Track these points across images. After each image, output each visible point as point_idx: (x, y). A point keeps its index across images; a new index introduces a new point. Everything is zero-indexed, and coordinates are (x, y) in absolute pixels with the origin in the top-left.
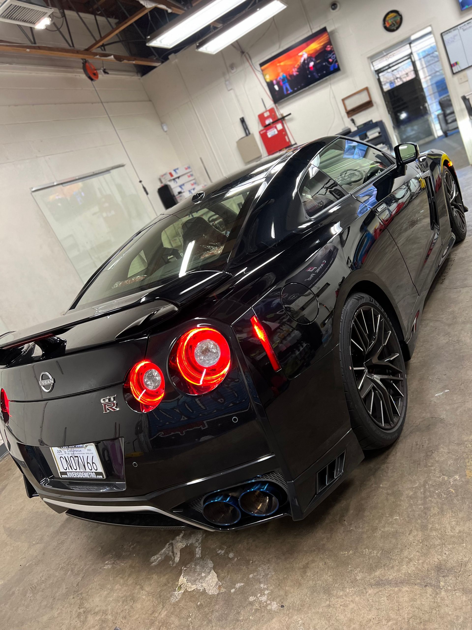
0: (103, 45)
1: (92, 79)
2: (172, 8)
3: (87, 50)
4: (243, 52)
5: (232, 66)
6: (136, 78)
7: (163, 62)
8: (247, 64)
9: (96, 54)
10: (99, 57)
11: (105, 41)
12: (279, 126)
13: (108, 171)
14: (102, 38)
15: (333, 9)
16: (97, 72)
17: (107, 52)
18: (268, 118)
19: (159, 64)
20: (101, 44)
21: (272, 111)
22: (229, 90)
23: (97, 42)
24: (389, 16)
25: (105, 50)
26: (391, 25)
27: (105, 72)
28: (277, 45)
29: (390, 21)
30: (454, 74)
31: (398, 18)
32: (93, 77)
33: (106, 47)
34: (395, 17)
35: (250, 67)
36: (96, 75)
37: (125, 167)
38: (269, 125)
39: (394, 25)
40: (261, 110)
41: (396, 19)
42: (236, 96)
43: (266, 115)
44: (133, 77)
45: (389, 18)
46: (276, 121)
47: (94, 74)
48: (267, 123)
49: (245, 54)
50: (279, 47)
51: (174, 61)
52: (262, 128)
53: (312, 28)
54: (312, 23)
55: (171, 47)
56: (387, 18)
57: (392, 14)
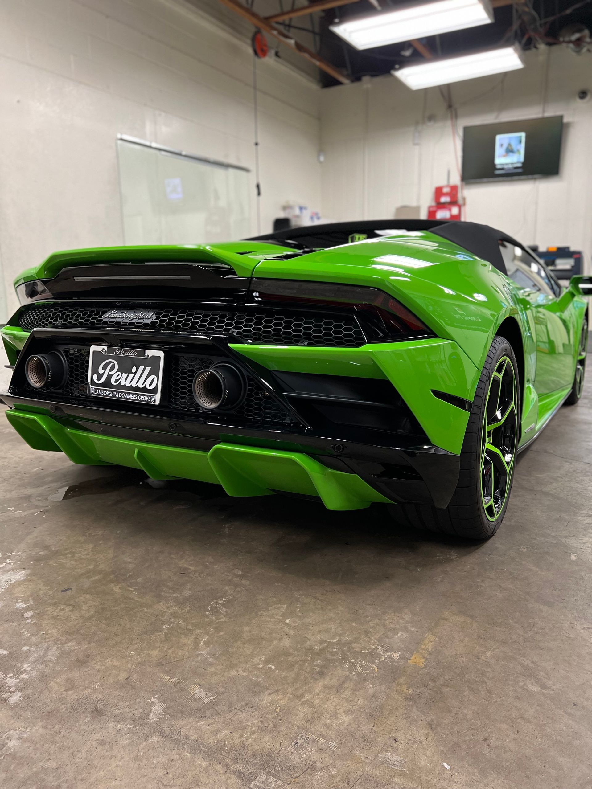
0: (289, 26)
3: (266, 18)
4: (450, 106)
5: (432, 118)
6: (314, 87)
7: (352, 81)
8: (449, 123)
9: (274, 29)
10: (277, 34)
12: (455, 211)
13: (225, 166)
15: (581, 98)
16: (266, 50)
17: (290, 34)
18: (446, 194)
19: (348, 82)
21: (454, 189)
23: (282, 14)
27: (277, 54)
32: (259, 52)
35: (451, 128)
36: (264, 52)
37: (249, 173)
38: (444, 203)
40: (441, 182)
42: (420, 155)
43: (445, 190)
44: (312, 84)
46: (454, 202)
47: (262, 50)
48: (442, 201)
49: (451, 109)
50: (497, 117)
51: (367, 85)
52: (434, 204)
53: (545, 110)
54: (548, 105)
55: (360, 49)
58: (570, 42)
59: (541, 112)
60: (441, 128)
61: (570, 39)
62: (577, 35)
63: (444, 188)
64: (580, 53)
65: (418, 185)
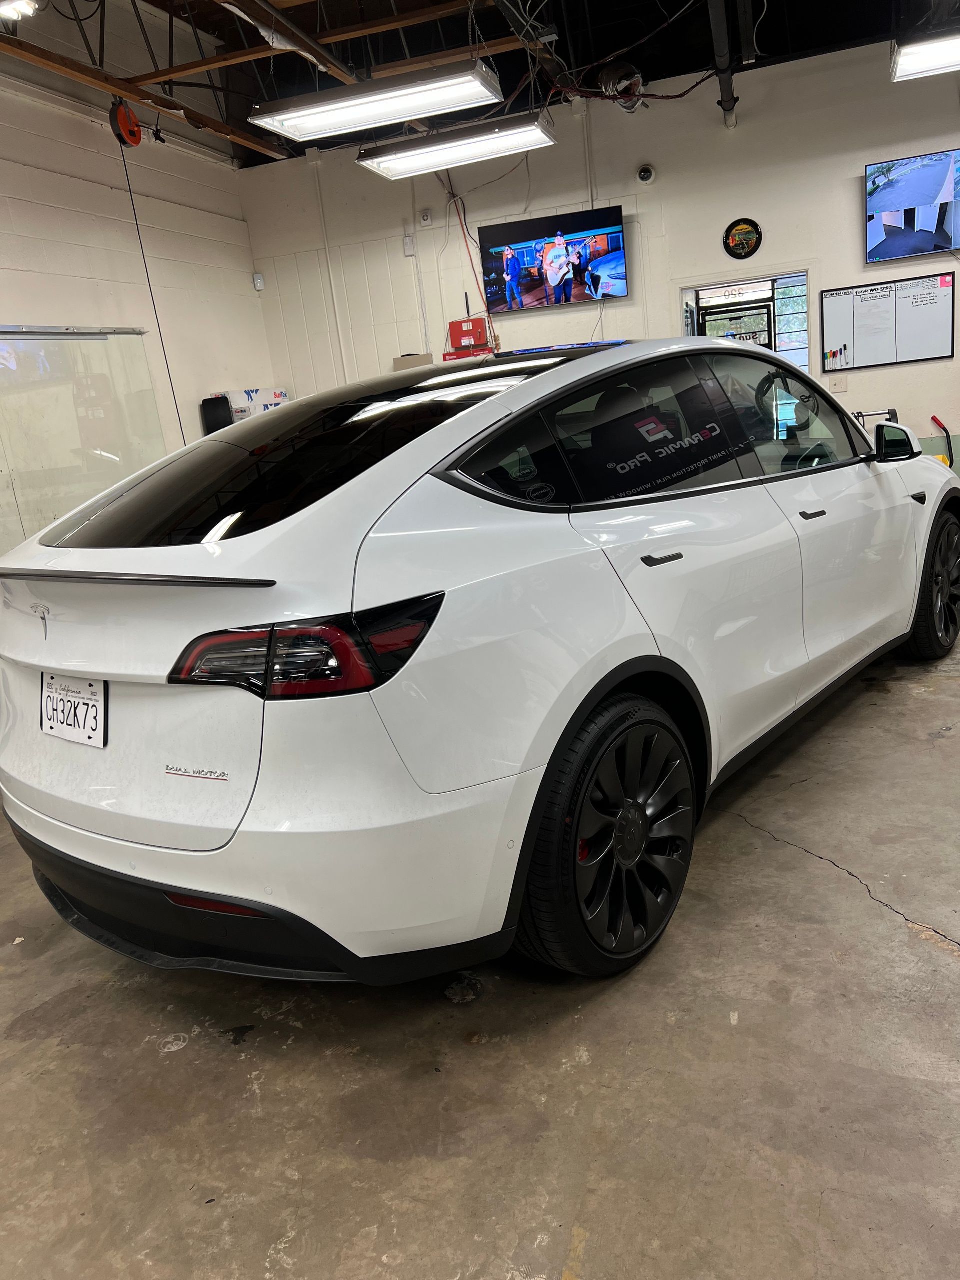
0: (171, 83)
1: (123, 141)
2: (329, 65)
3: (129, 81)
4: (453, 195)
5: (426, 214)
6: (228, 168)
7: (291, 156)
8: (455, 220)
9: (148, 96)
10: (153, 104)
11: (175, 77)
13: (102, 334)
14: (172, 69)
15: (643, 179)
16: (140, 131)
17: (173, 100)
18: (467, 334)
19: (285, 157)
20: (166, 78)
21: (478, 324)
22: (407, 256)
23: (158, 73)
24: (739, 228)
25: (171, 93)
26: (737, 245)
27: (157, 136)
28: (523, 206)
29: (736, 239)
30: (825, 371)
31: (754, 238)
32: (126, 138)
33: (175, 89)
34: (749, 232)
35: (460, 227)
36: (135, 137)
37: (144, 336)
38: (467, 347)
39: (744, 248)
40: (460, 315)
41: (750, 237)
42: (418, 272)
43: (466, 327)
44: (222, 164)
45: (737, 230)
46: (482, 346)
47: (133, 134)
48: (463, 344)
49: (456, 199)
50: (525, 210)
51: (315, 163)
52: (452, 351)
53: (594, 199)
54: (597, 190)
55: (302, 140)
56: (735, 230)
57: (746, 226)
59: (589, 202)
60: (444, 229)
61: (617, 90)
62: (625, 84)
63: (463, 325)
64: (633, 110)
65: (422, 320)
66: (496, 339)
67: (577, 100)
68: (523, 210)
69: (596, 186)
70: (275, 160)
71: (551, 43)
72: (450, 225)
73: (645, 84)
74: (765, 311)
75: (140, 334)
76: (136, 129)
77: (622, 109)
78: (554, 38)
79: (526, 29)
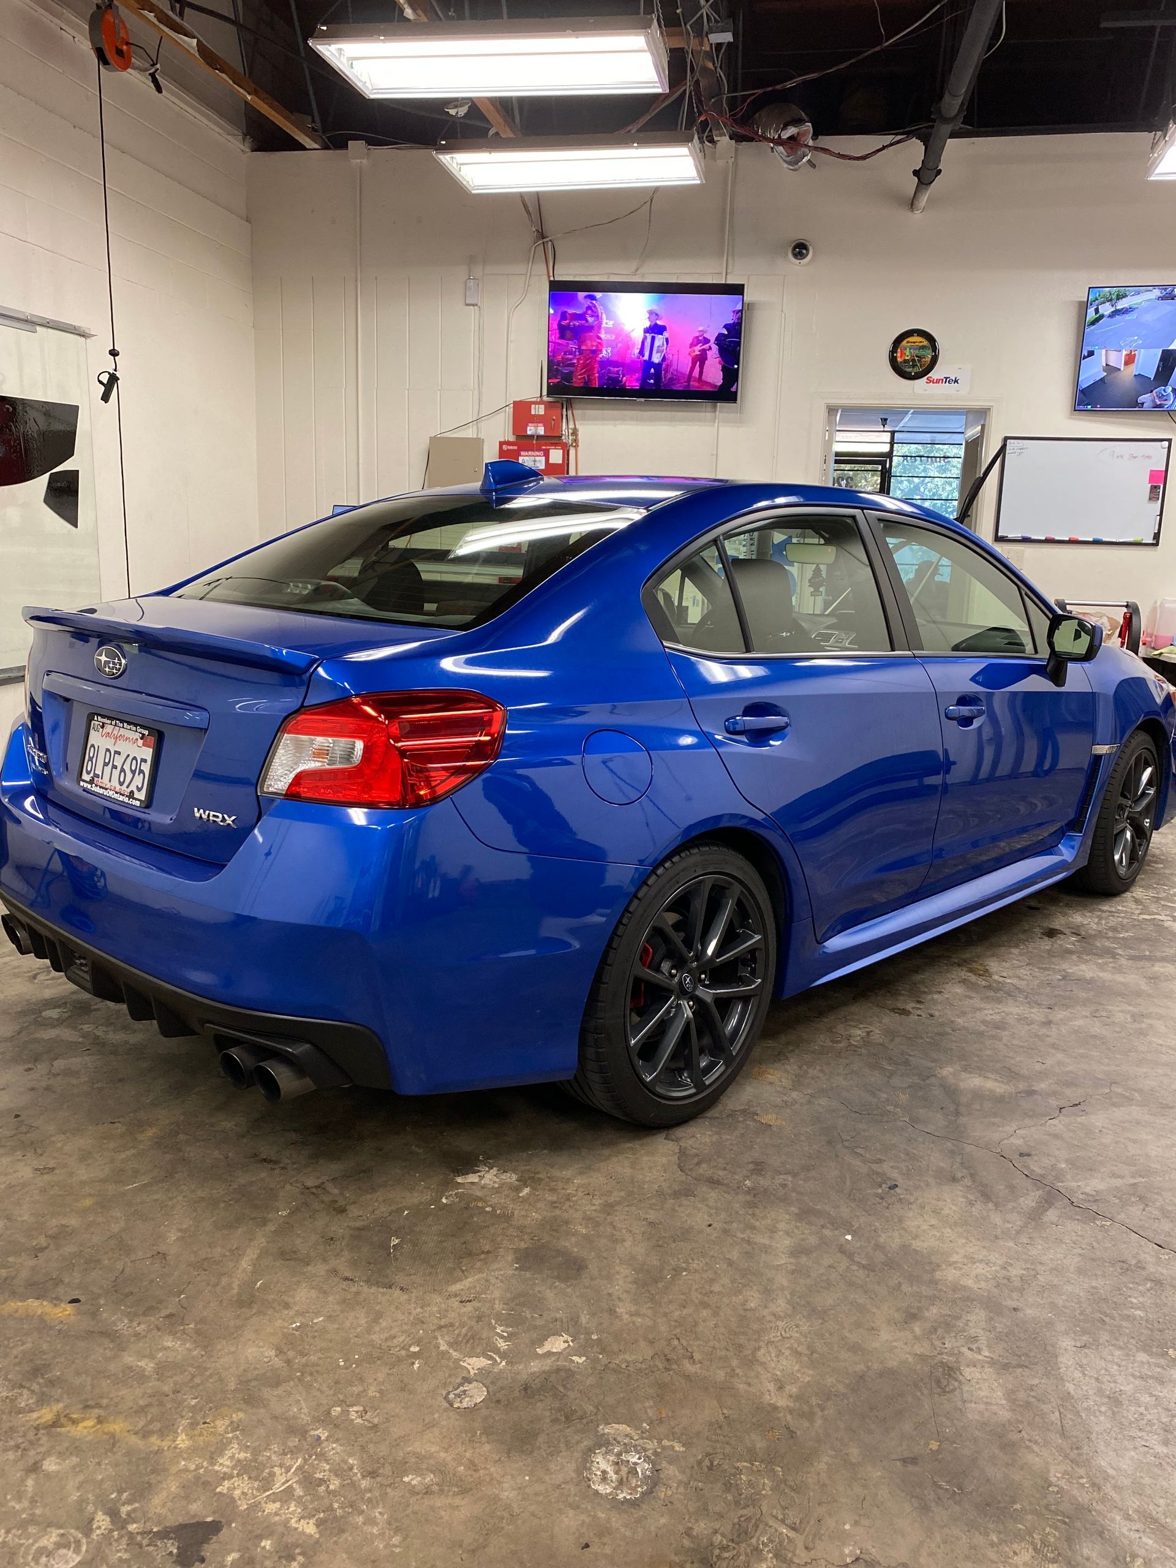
0: (182, 3)
1: (104, 61)
2: (420, 12)
4: (542, 235)
6: (236, 145)
7: (325, 147)
8: (541, 268)
9: (149, 7)
10: (155, 21)
12: (556, 455)
13: (30, 323)
15: (796, 256)
16: (128, 50)
17: (185, 24)
18: (536, 419)
19: (316, 146)
21: (553, 409)
22: (467, 305)
24: (911, 339)
25: (181, 14)
26: (905, 361)
28: (634, 265)
29: (906, 353)
30: (996, 537)
31: (929, 355)
32: (109, 55)
33: (188, 11)
34: (923, 347)
35: (545, 278)
36: (122, 57)
37: (89, 340)
38: (533, 438)
39: (914, 366)
41: (922, 352)
42: (480, 327)
43: (535, 410)
44: (229, 138)
45: (908, 342)
46: (553, 439)
47: (120, 53)
48: (529, 433)
49: (545, 240)
50: (636, 270)
51: (358, 161)
52: (512, 438)
53: (729, 271)
54: (734, 260)
55: (372, 97)
56: (905, 341)
57: (920, 339)
58: (779, 142)
59: (721, 273)
60: (523, 277)
61: (779, 136)
62: (792, 131)
63: (533, 406)
64: (796, 167)
65: (476, 392)
66: (575, 432)
67: (724, 141)
68: (633, 269)
69: (733, 255)
70: (303, 148)
71: (719, 46)
72: (533, 273)
73: (815, 136)
74: (880, 467)
75: (83, 336)
76: (125, 47)
77: (781, 162)
78: (727, 37)
79: (700, 13)
